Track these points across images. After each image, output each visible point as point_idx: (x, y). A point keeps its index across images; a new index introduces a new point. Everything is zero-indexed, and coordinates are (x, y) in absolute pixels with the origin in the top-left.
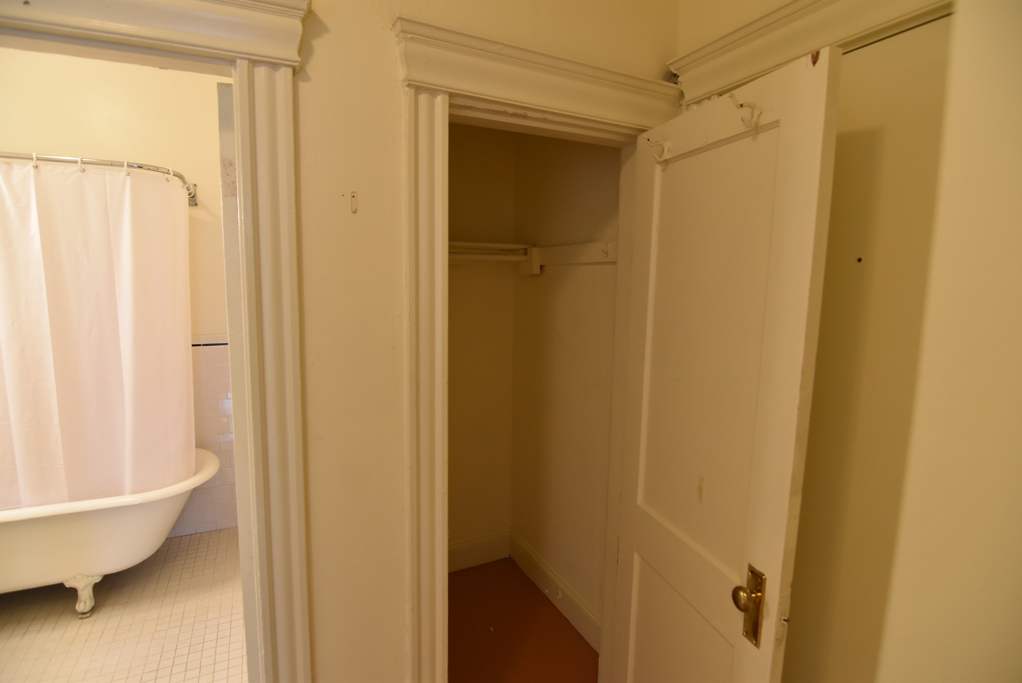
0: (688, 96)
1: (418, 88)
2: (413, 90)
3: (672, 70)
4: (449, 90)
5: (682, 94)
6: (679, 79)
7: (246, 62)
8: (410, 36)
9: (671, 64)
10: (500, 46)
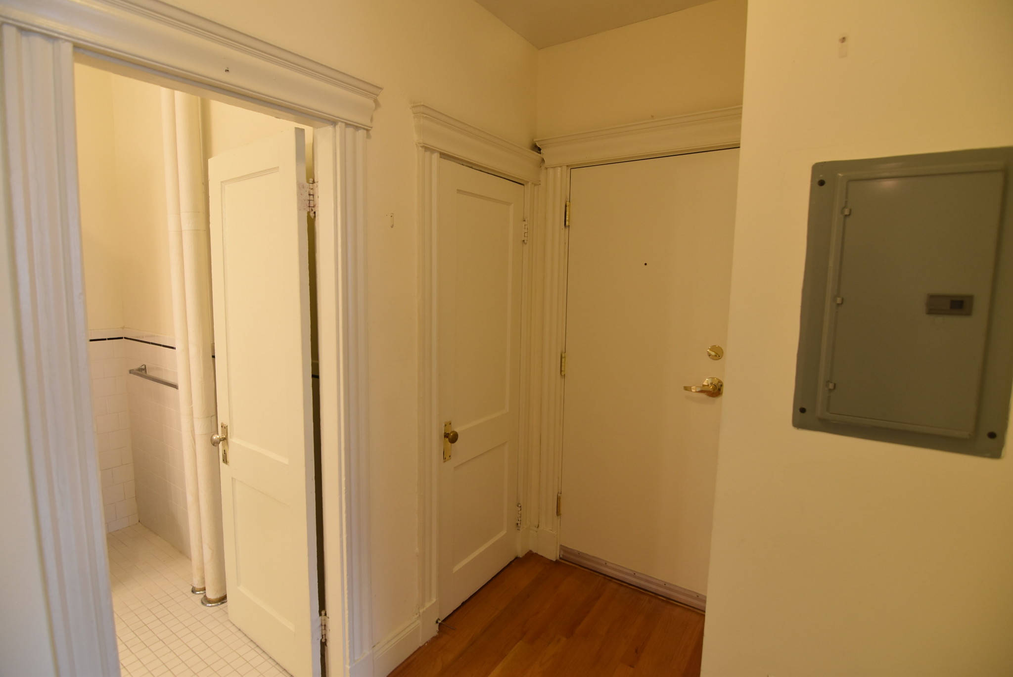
0: (547, 162)
1: (427, 148)
2: (424, 149)
3: (537, 145)
4: (440, 150)
5: (543, 160)
6: (542, 151)
7: (344, 124)
8: (425, 116)
9: (537, 141)
10: (466, 126)
